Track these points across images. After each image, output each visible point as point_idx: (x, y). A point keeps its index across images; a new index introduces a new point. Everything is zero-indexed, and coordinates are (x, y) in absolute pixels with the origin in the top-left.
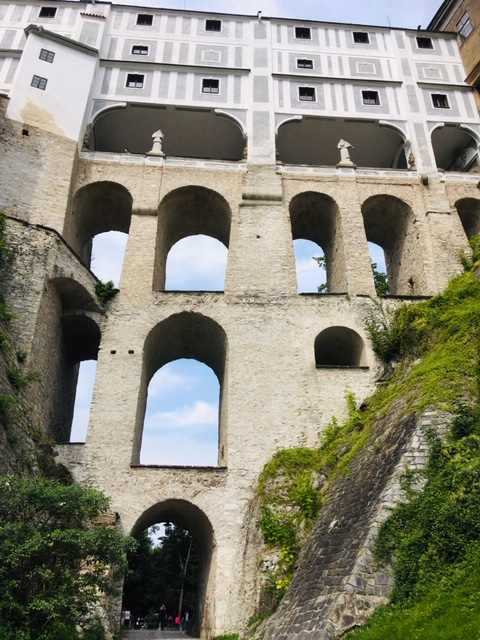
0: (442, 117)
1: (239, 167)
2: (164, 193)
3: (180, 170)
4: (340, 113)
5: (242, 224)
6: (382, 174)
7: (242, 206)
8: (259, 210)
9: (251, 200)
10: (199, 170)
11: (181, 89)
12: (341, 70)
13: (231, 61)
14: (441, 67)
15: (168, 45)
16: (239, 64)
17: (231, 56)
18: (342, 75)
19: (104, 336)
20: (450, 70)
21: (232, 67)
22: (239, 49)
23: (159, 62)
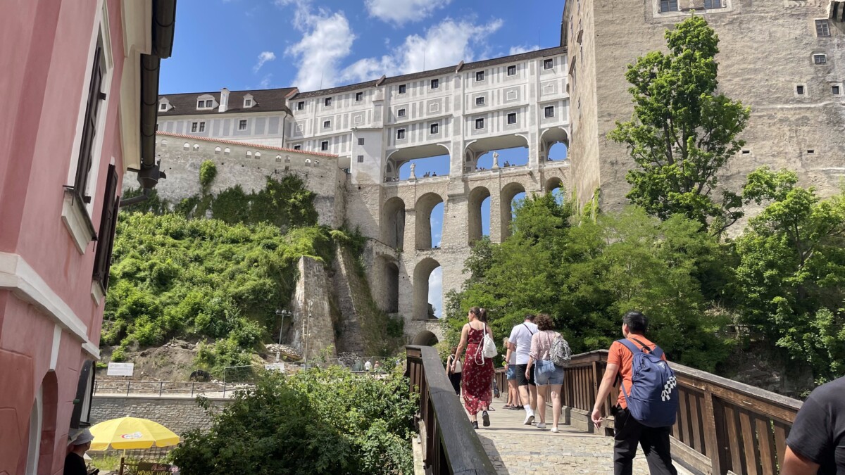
0: (548, 125)
1: (447, 179)
2: (417, 199)
3: (423, 185)
4: (496, 134)
5: (449, 210)
6: (513, 170)
7: (449, 200)
8: (456, 201)
9: (452, 197)
10: (431, 183)
11: (421, 135)
12: (499, 101)
13: (444, 109)
14: (555, 83)
15: (414, 105)
16: (447, 110)
17: (444, 105)
18: (498, 104)
19: (400, 270)
20: (560, 84)
21: (443, 114)
22: (447, 99)
23: (411, 119)
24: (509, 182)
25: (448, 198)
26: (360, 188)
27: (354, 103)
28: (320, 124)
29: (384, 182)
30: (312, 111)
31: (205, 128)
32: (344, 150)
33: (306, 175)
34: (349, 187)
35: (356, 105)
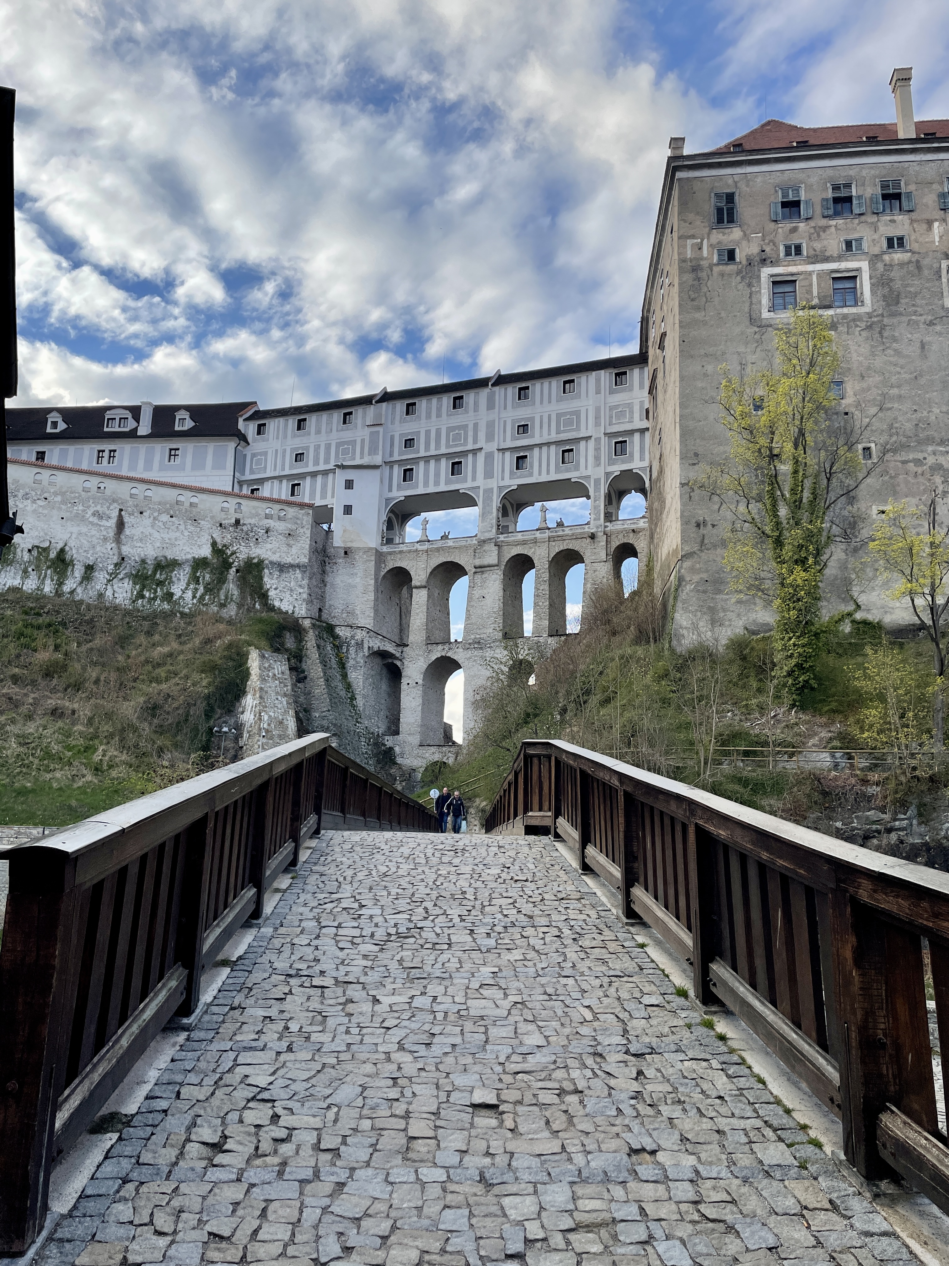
0: (619, 466)
2: (429, 570)
3: (438, 550)
5: (475, 588)
7: (475, 573)
8: (485, 574)
9: (481, 568)
10: (449, 547)
11: (437, 476)
12: (549, 430)
13: (470, 440)
14: (630, 406)
15: (428, 433)
16: (475, 441)
17: (470, 433)
18: (549, 435)
19: (403, 674)
20: (636, 409)
21: (470, 447)
22: (476, 425)
23: (422, 453)
24: (562, 548)
25: (474, 570)
26: (346, 553)
27: (340, 428)
28: (289, 458)
29: (382, 544)
30: (277, 438)
31: (116, 459)
32: (323, 496)
33: (267, 532)
34: (331, 551)
35: (342, 430)
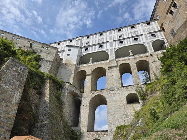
0: (154, 39)
1: (108, 61)
2: (92, 70)
3: (95, 65)
4: (129, 44)
5: (109, 73)
6: (140, 55)
7: (108, 69)
8: (112, 69)
9: (110, 68)
10: (99, 64)
11: (95, 49)
12: (129, 35)
14: (153, 28)
15: (93, 41)
19: (82, 102)
21: (105, 41)
22: (106, 38)
23: (91, 44)
24: (139, 60)
26: (66, 65)
29: (77, 65)
33: (41, 51)
34: (61, 64)
35: (69, 43)
